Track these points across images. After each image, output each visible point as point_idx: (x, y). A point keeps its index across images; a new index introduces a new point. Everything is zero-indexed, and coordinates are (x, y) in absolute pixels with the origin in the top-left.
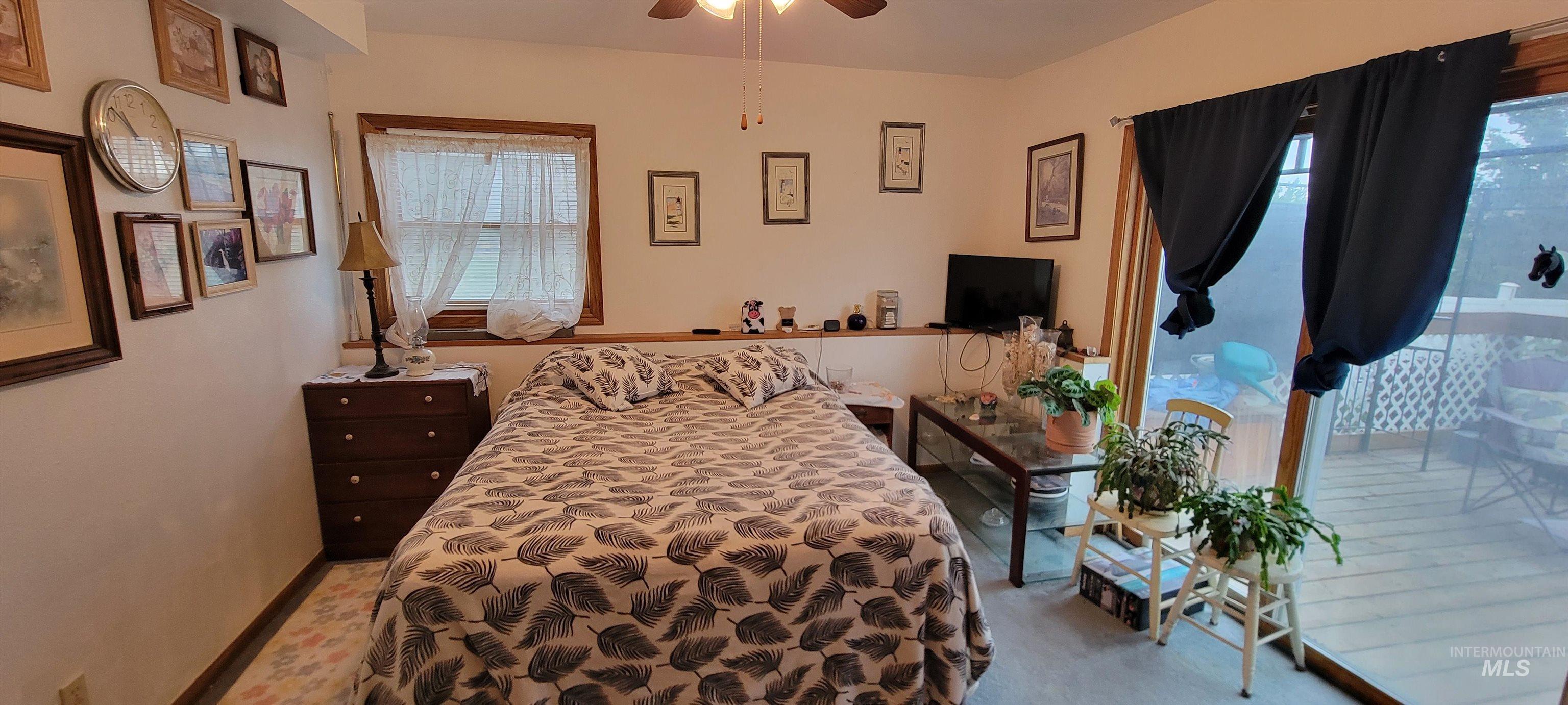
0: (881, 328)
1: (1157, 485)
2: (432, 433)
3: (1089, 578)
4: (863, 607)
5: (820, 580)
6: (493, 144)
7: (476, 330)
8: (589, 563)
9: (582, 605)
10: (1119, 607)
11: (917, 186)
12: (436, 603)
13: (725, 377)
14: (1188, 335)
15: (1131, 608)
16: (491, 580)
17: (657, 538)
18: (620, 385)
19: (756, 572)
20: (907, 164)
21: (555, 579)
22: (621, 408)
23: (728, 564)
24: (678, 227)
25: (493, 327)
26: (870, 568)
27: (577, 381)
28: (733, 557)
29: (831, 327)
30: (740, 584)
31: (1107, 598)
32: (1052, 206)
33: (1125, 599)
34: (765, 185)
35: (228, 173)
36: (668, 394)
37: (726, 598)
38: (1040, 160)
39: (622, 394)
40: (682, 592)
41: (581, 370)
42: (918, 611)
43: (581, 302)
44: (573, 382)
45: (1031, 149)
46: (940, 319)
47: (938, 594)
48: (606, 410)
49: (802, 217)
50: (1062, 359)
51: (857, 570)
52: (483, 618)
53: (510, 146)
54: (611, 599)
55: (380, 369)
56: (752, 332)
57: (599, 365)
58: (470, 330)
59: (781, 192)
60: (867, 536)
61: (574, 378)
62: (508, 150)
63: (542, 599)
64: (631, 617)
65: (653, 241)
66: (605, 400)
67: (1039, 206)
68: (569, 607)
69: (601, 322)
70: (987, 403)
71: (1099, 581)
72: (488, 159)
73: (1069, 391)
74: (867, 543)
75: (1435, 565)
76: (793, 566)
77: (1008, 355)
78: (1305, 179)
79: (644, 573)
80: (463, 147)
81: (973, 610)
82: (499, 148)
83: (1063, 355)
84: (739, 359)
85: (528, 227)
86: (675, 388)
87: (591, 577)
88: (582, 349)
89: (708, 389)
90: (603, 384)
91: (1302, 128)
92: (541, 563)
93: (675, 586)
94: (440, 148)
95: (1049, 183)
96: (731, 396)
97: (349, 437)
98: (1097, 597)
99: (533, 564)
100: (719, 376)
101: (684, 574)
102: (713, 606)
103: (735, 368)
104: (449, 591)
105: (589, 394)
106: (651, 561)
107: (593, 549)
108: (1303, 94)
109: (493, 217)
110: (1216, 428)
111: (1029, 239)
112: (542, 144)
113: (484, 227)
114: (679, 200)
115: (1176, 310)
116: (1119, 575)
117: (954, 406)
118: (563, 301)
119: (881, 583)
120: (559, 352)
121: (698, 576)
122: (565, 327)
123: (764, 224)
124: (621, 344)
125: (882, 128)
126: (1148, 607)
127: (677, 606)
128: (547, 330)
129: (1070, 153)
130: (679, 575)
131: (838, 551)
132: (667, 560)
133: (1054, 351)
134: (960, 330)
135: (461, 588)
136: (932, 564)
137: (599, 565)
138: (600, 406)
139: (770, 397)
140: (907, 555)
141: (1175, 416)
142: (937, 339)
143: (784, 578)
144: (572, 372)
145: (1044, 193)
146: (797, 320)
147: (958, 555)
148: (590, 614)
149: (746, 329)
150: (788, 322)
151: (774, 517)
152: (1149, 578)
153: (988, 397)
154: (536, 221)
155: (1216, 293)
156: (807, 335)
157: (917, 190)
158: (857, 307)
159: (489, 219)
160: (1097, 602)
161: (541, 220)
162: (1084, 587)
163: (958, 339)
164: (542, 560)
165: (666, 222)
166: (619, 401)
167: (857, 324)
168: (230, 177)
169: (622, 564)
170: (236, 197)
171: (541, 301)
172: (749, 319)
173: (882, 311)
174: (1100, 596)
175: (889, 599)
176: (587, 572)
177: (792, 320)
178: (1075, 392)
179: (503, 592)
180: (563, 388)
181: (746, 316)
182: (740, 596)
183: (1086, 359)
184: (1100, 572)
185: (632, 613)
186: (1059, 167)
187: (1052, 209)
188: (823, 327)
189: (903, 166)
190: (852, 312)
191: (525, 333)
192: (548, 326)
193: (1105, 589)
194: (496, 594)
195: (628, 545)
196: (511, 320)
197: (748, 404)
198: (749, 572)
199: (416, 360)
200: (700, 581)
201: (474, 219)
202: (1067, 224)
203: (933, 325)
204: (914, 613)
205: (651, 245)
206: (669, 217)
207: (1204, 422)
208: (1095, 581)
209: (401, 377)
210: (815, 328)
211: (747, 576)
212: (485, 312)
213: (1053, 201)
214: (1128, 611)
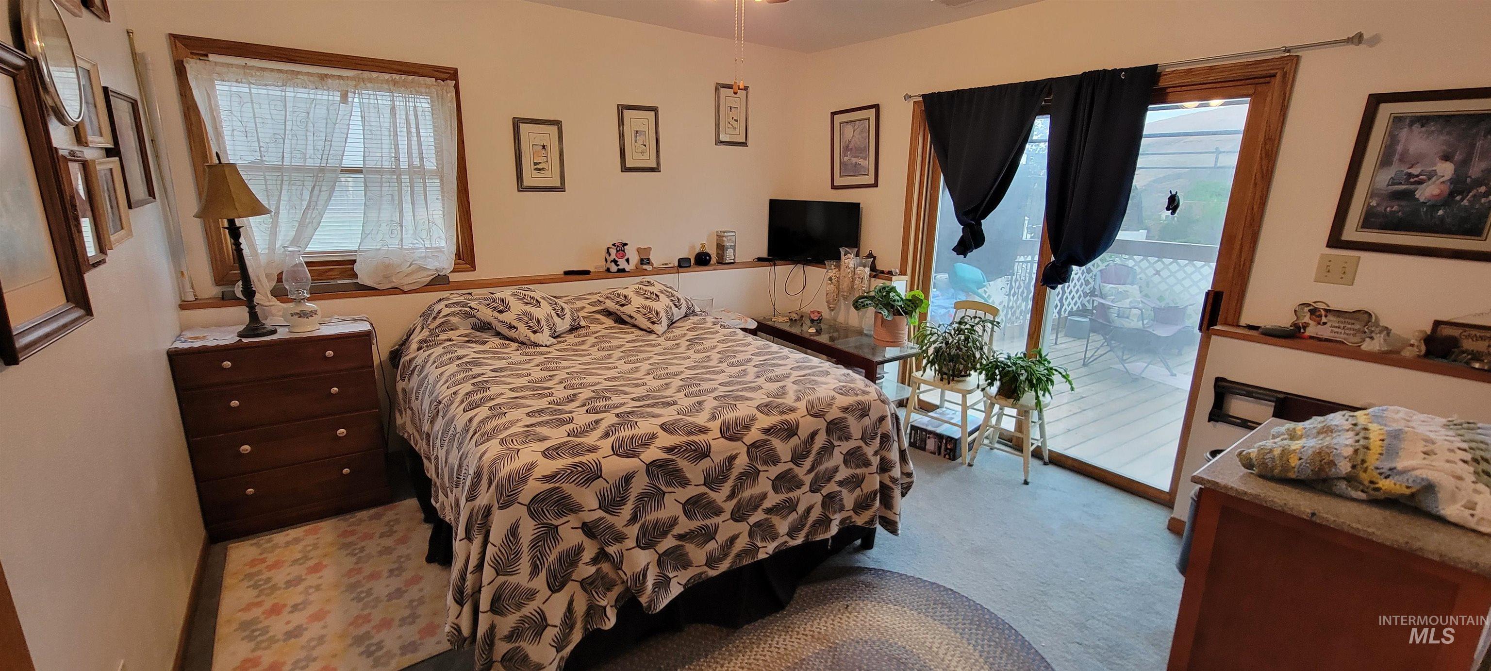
0: (721, 262)
1: (963, 359)
2: (335, 390)
3: (916, 433)
4: (845, 455)
5: (820, 441)
6: (349, 82)
7: (339, 282)
8: (669, 450)
9: (669, 484)
10: (940, 448)
11: (744, 140)
12: (558, 501)
13: (629, 309)
14: (969, 254)
15: (949, 447)
16: (601, 474)
17: (710, 425)
18: (543, 322)
19: (782, 440)
20: (736, 121)
21: (648, 466)
22: (548, 343)
23: (764, 437)
24: (547, 174)
25: (364, 278)
26: (847, 427)
27: (495, 323)
28: (767, 431)
29: (683, 264)
30: (773, 450)
31: (931, 444)
32: (854, 160)
33: (944, 441)
34: (621, 136)
35: (93, 102)
36: (577, 329)
37: (765, 463)
38: (841, 123)
39: (547, 332)
40: (737, 462)
41: (499, 312)
42: (876, 453)
43: (454, 249)
44: (490, 324)
45: (833, 114)
46: (764, 254)
47: (885, 439)
48: (537, 346)
49: (654, 165)
50: (873, 279)
51: (841, 430)
52: (598, 506)
53: (369, 85)
54: (688, 475)
55: (255, 326)
56: (619, 271)
57: (517, 307)
58: (333, 282)
59: (636, 142)
60: (845, 405)
61: (491, 320)
62: (367, 89)
63: (640, 484)
64: (704, 487)
65: (521, 187)
66: (533, 337)
67: (842, 161)
68: (660, 486)
69: (474, 268)
70: (816, 318)
71: (924, 433)
72: (344, 98)
73: (894, 301)
74: (845, 409)
75: (1083, 398)
76: (804, 432)
77: (830, 279)
78: (1044, 146)
79: (710, 452)
80: (314, 82)
81: (903, 449)
82: (356, 86)
83: (875, 277)
84: (637, 293)
85: (396, 171)
86: (583, 323)
87: (673, 460)
88: (470, 294)
89: (609, 322)
90: (527, 323)
91: (1042, 112)
92: (634, 456)
93: (732, 459)
94: (286, 83)
95: (850, 142)
96: (635, 326)
97: (235, 403)
98: (923, 446)
99: (628, 457)
100: (622, 309)
101: (736, 449)
102: (758, 469)
103: (637, 301)
104: (569, 488)
105: (512, 334)
106: (712, 443)
107: (666, 440)
108: (1042, 91)
109: (352, 159)
110: (990, 317)
111: (834, 187)
112: (405, 85)
113: (342, 171)
114: (544, 147)
115: (962, 237)
116: (938, 427)
117: (789, 324)
118: (437, 248)
119: (854, 438)
120: (448, 299)
121: (746, 449)
122: (440, 273)
123: (622, 171)
124: (526, 286)
125: (716, 89)
126: (960, 443)
127: (735, 473)
128: (425, 278)
129: (869, 119)
130: (733, 449)
131: (829, 417)
132: (723, 440)
133: (869, 273)
134: (782, 262)
135: (578, 485)
136: (882, 419)
137: (676, 450)
138: (528, 342)
139: (671, 324)
140: (868, 415)
141: (961, 314)
142: (766, 271)
143: (799, 442)
144: (487, 314)
145: (846, 149)
146: (652, 260)
147: (893, 412)
148: (676, 490)
149: (614, 268)
150: (645, 261)
151: (780, 401)
152: (960, 424)
153: (816, 314)
154: (404, 165)
155: (987, 224)
156: (667, 272)
157: (744, 144)
158: (703, 245)
159: (346, 163)
160: (923, 449)
161: (411, 163)
162: (912, 440)
163: (782, 270)
164: (635, 455)
165: (533, 169)
166: (544, 337)
167: (702, 260)
168: (95, 106)
169: (693, 447)
170: (104, 131)
171: (413, 249)
172: (617, 259)
173: (721, 248)
174: (925, 444)
175: (859, 448)
176: (670, 457)
177: (649, 259)
178: (898, 301)
179: (611, 483)
180: (472, 331)
181: (613, 256)
182: (773, 459)
183: (894, 278)
184: (924, 427)
185: (704, 484)
186: (858, 130)
187: (854, 162)
188: (676, 264)
189: (733, 122)
190: (697, 251)
191: (402, 281)
192: (425, 273)
193: (929, 438)
194: (605, 485)
195: (690, 433)
196: (387, 269)
197: (658, 330)
198: (778, 441)
199: (304, 314)
200: (748, 452)
201: (332, 163)
202: (868, 175)
203: (760, 259)
204: (874, 455)
205: (519, 191)
206: (535, 164)
207: (980, 314)
208: (921, 434)
209: (282, 334)
210: (670, 266)
211: (777, 443)
212: (354, 262)
213: (855, 157)
214: (946, 449)
